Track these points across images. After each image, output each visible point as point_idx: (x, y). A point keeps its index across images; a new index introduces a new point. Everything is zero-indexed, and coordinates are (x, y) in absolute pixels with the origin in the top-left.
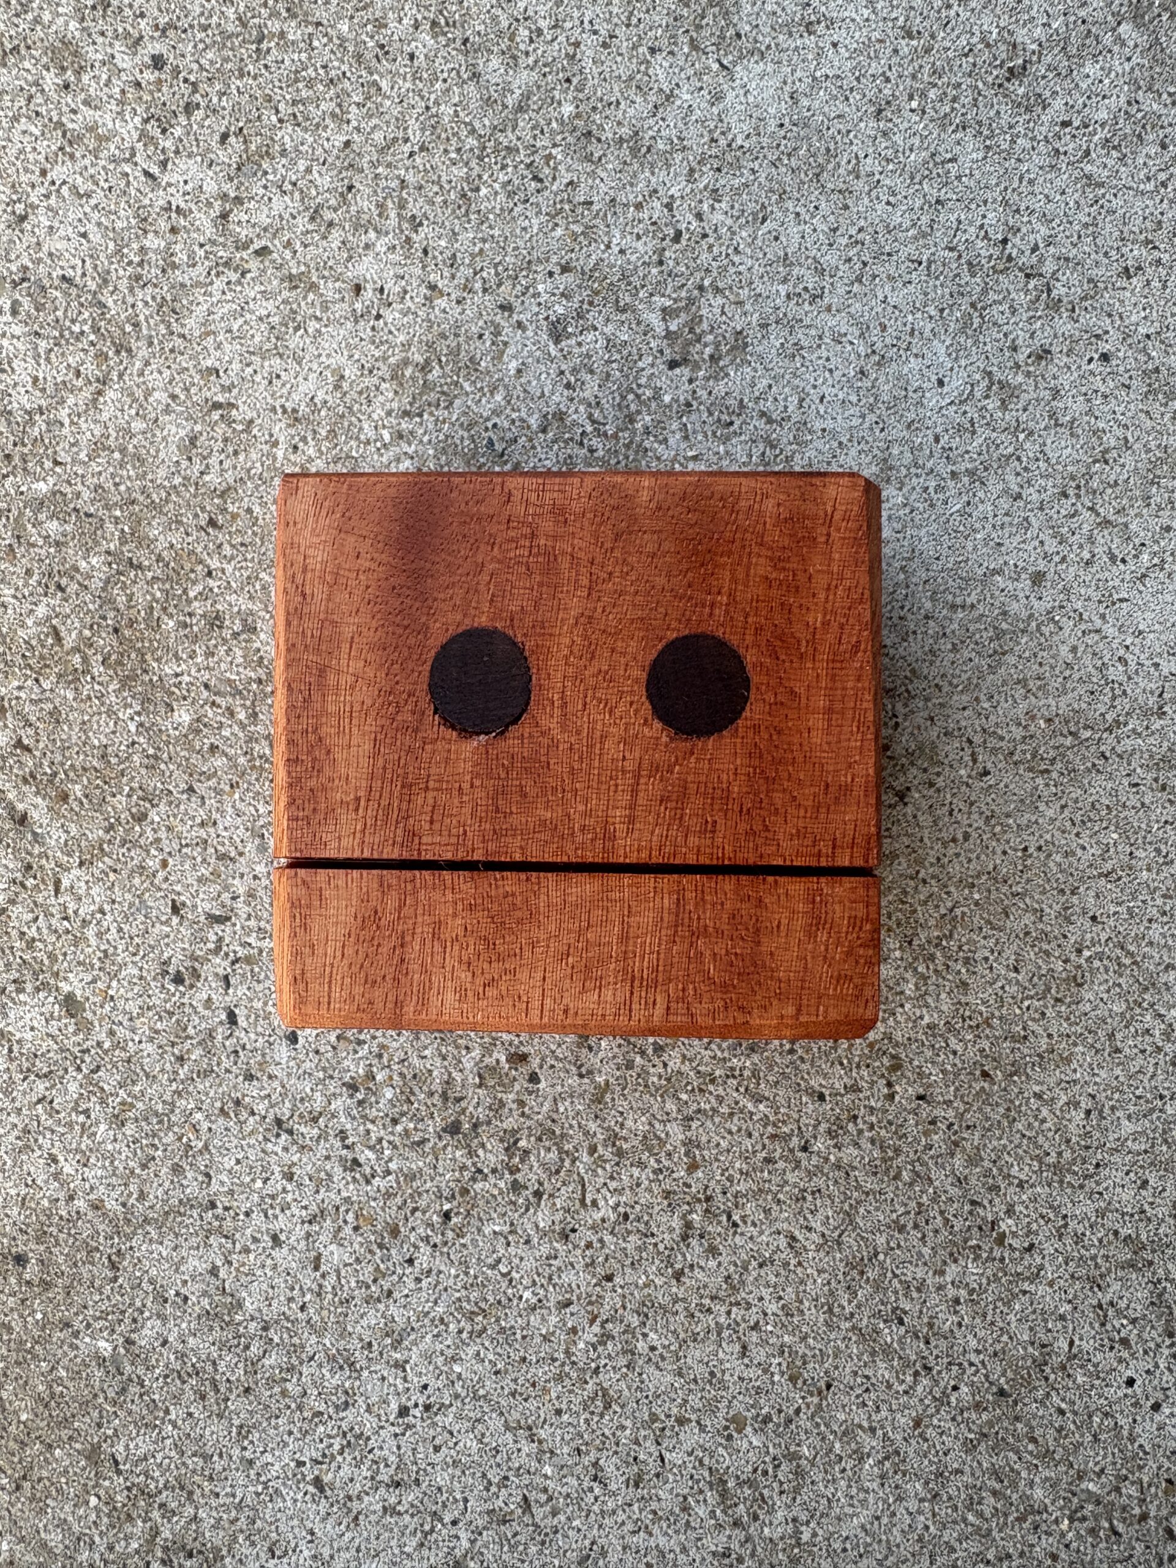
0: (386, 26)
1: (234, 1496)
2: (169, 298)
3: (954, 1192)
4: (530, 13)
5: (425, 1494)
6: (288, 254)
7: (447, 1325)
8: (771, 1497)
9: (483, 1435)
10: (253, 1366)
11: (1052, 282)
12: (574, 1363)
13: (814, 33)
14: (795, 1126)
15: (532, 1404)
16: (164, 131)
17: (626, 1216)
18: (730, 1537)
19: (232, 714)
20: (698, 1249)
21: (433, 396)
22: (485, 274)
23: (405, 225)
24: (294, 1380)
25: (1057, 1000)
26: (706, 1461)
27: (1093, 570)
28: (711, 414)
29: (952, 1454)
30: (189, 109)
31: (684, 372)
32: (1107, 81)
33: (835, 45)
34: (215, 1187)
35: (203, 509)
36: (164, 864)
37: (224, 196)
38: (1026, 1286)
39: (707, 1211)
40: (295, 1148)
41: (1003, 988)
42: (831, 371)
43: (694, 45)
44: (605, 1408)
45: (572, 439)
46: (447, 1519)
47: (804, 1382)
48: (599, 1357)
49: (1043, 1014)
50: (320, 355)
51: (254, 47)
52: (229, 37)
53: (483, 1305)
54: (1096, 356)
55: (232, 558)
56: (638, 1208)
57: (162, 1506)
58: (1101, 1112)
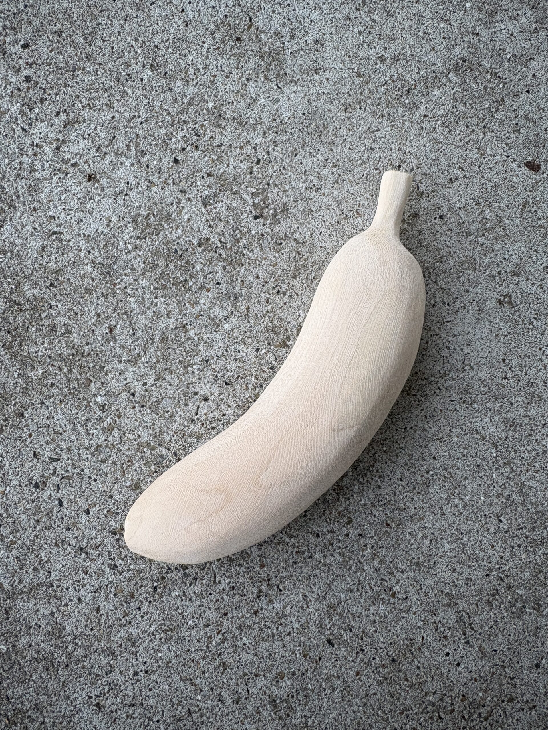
0: (130, 66)
1: (61, 712)
2: (32, 184)
3: (374, 575)
4: (194, 61)
5: (145, 709)
6: (86, 166)
7: (155, 636)
8: (295, 707)
9: (171, 683)
10: (69, 656)
11: (420, 184)
12: (210, 651)
13: (318, 74)
14: (306, 548)
15: (192, 670)
16: (30, 110)
17: (233, 588)
18: (277, 724)
19: (60, 369)
20: (265, 602)
21: (150, 230)
22: (173, 177)
23: (139, 154)
24: (88, 661)
25: (418, 493)
26: (267, 692)
27: (436, 309)
28: (272, 239)
29: (372, 687)
30: (42, 100)
31: (262, 221)
32: (443, 98)
33: (327, 79)
34: (53, 577)
35: (48, 278)
36: (30, 435)
37: (58, 140)
38: (404, 615)
39: (269, 584)
40: (88, 560)
41: (395, 487)
42: (324, 221)
43: (266, 78)
44: (224, 670)
45: (212, 250)
46: (155, 720)
47: (310, 658)
48: (221, 648)
49: (412, 499)
50: (100, 211)
51: (72, 73)
52: (60, 69)
53: (171, 627)
54: (438, 217)
55: (61, 301)
56: (238, 584)
57: (29, 717)
58: (437, 540)
